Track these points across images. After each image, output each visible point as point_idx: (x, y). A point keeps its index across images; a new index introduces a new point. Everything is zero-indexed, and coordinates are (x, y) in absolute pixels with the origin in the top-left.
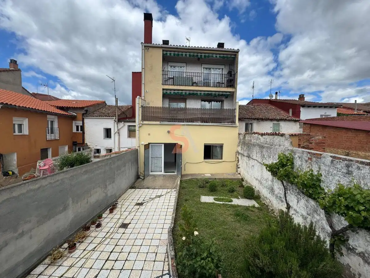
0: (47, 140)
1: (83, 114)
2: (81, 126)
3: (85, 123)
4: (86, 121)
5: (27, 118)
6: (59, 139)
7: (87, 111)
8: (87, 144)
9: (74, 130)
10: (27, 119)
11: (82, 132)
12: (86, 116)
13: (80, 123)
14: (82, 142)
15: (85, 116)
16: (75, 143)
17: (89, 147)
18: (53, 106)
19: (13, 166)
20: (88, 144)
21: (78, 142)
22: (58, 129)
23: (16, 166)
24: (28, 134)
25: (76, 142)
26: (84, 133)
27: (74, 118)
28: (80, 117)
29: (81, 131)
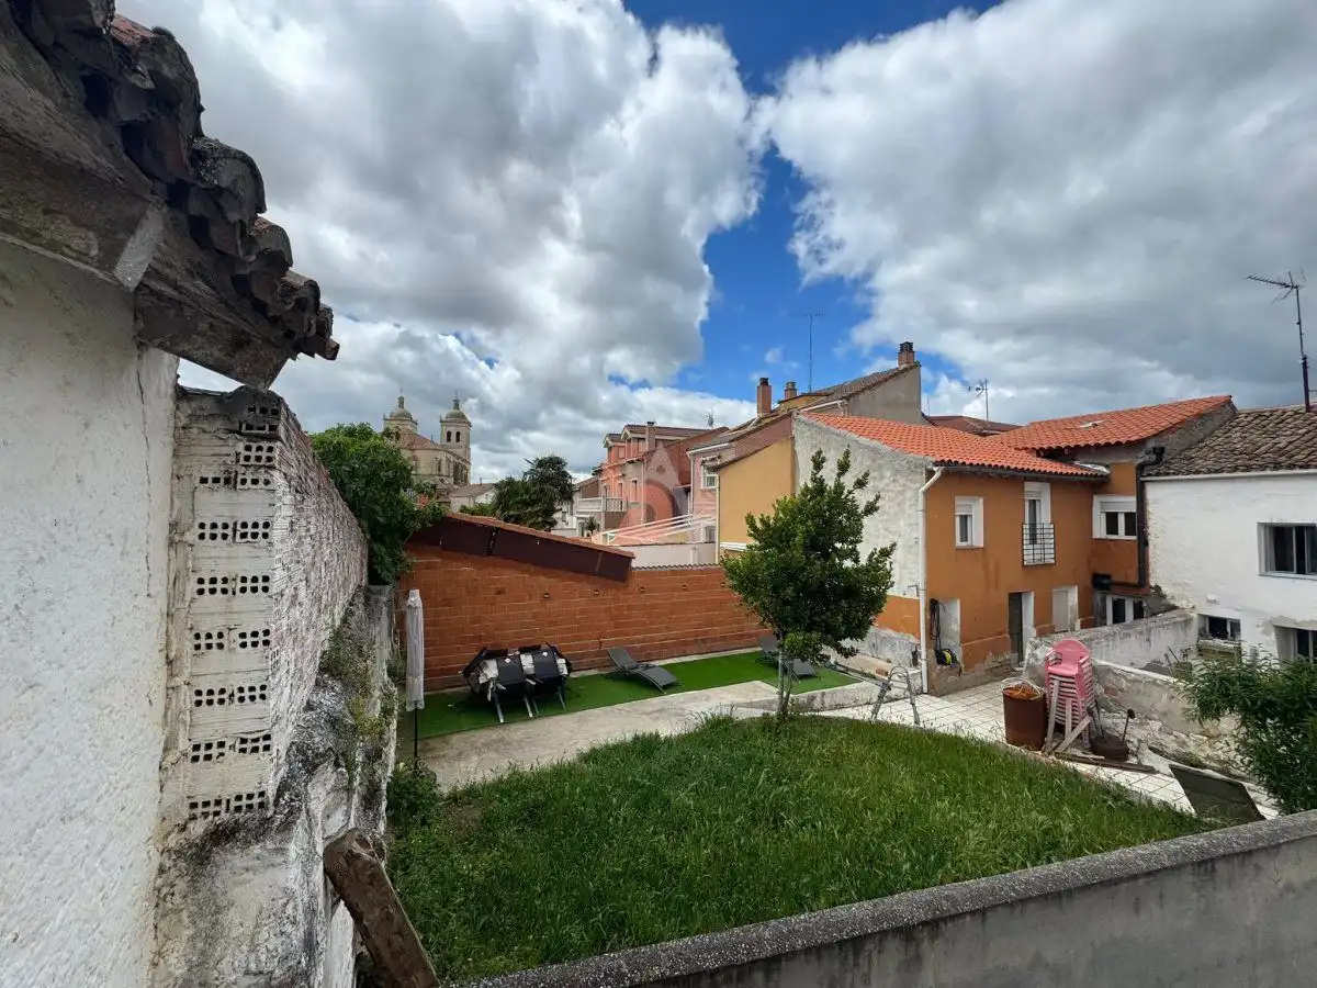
0: (1023, 565)
1: (1141, 468)
2: (1128, 516)
3: (1150, 502)
4: (1154, 493)
5: (980, 496)
6: (1053, 561)
7: (1160, 452)
8: (1158, 588)
9: (1099, 530)
10: (981, 500)
11: (1134, 538)
12: (1158, 474)
13: (1126, 503)
14: (1134, 579)
15: (1150, 475)
16: (1106, 581)
17: (1172, 602)
18: (1026, 449)
19: (951, 638)
20: (1166, 590)
21: (1114, 579)
22: (1052, 526)
23: (958, 639)
24: (982, 545)
25: (1108, 577)
26: (1143, 543)
27: (1099, 485)
28: (1128, 478)
29: (1127, 534)
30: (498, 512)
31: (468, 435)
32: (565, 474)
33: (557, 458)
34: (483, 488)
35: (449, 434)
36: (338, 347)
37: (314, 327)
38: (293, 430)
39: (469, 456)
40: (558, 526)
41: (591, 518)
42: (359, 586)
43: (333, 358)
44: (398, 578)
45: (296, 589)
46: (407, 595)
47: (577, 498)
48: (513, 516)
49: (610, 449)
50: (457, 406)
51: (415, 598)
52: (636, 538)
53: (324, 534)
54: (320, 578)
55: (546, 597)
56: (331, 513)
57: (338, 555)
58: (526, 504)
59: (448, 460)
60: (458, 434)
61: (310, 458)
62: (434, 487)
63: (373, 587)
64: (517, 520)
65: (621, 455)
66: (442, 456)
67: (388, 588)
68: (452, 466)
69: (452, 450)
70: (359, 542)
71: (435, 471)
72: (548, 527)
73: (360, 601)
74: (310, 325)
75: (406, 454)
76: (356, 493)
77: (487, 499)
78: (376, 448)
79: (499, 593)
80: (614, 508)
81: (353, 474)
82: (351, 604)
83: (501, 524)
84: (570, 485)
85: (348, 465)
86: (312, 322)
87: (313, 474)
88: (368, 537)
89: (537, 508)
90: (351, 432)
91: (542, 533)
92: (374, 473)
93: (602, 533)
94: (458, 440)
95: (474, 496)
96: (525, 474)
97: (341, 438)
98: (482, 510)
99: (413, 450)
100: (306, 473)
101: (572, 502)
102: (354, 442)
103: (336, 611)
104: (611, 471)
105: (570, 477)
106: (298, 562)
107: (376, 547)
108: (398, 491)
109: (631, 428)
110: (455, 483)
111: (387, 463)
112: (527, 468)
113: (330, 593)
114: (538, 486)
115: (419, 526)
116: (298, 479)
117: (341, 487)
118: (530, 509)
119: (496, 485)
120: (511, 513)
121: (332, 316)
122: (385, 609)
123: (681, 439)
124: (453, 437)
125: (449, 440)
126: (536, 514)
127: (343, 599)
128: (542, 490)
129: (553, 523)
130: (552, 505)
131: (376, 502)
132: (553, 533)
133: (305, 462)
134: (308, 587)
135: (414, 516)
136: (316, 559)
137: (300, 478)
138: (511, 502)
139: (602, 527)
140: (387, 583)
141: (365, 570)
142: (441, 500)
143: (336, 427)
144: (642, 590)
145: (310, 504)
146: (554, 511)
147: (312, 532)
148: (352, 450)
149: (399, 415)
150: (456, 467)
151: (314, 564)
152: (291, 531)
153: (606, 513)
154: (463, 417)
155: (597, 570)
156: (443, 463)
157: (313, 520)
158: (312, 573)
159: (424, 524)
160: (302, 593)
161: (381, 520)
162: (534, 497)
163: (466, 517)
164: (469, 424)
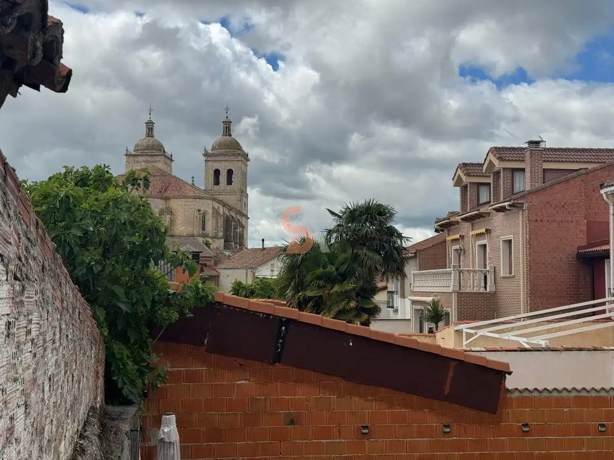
30: (289, 293)
31: (244, 175)
32: (392, 232)
33: (380, 206)
34: (266, 255)
35: (217, 173)
36: (70, 73)
37: (40, 52)
38: (12, 191)
39: (246, 204)
40: (382, 315)
41: (435, 304)
42: (93, 409)
43: (64, 89)
44: (145, 395)
45: (12, 419)
46: (158, 423)
47: (411, 269)
48: (311, 298)
49: (464, 189)
50: (227, 131)
51: (170, 429)
52: (512, 338)
53: (49, 336)
54: (43, 400)
55: (365, 432)
56: (58, 303)
57: (66, 364)
58: (330, 280)
59: (216, 212)
60: (230, 172)
61: (32, 228)
62: (196, 256)
63: (110, 408)
64: (318, 306)
65: (484, 198)
66: (207, 206)
67: (132, 410)
68: (221, 221)
69: (220, 197)
70: (93, 342)
71: (197, 230)
72: (365, 316)
73: (94, 430)
74: (35, 47)
75: (156, 206)
76: (90, 269)
77: (272, 271)
78: (116, 201)
79: (292, 422)
80: (473, 285)
81: (85, 241)
82: (81, 437)
83: (293, 313)
84: (400, 250)
85: (79, 227)
86: (38, 44)
87: (35, 251)
88: (106, 334)
89: (349, 286)
90: (83, 180)
91: (356, 327)
92: (116, 239)
93: (452, 328)
94: (230, 182)
95: (253, 268)
96: (330, 232)
97: (70, 188)
98: (264, 289)
99: (167, 199)
100: (27, 249)
101: (404, 276)
102: (87, 194)
103: (62, 449)
104: (467, 225)
105: (400, 236)
106: (15, 380)
107: (117, 347)
108: (146, 264)
109: (500, 152)
110: (226, 247)
111: (132, 224)
112: (332, 223)
113: (55, 422)
114: (350, 251)
115: (175, 316)
116: (17, 261)
117: (70, 261)
118: (336, 288)
119: (285, 249)
120: (309, 293)
121: (63, 32)
122: (127, 443)
123: (590, 166)
124: (223, 178)
125: (217, 182)
126: (346, 295)
127: (71, 429)
128: (355, 257)
129: (374, 311)
130: (371, 278)
131: (116, 280)
132: (375, 326)
133: (26, 234)
134: (27, 414)
135: (167, 301)
136: (38, 374)
137: (20, 259)
138: (309, 278)
139: (453, 317)
140: (129, 403)
141: (101, 381)
142: (207, 273)
143: (63, 171)
144: (525, 430)
145: (32, 294)
146: (375, 290)
147: (34, 333)
148: (85, 205)
149: (147, 148)
150: (228, 222)
151: (35, 380)
152: (8, 336)
153: (460, 295)
154: (237, 146)
155: (446, 392)
156: (209, 217)
157: (35, 317)
158: (33, 395)
159: (181, 313)
160: (19, 426)
161: (123, 307)
162: (343, 268)
163: (242, 302)
164: (246, 156)
